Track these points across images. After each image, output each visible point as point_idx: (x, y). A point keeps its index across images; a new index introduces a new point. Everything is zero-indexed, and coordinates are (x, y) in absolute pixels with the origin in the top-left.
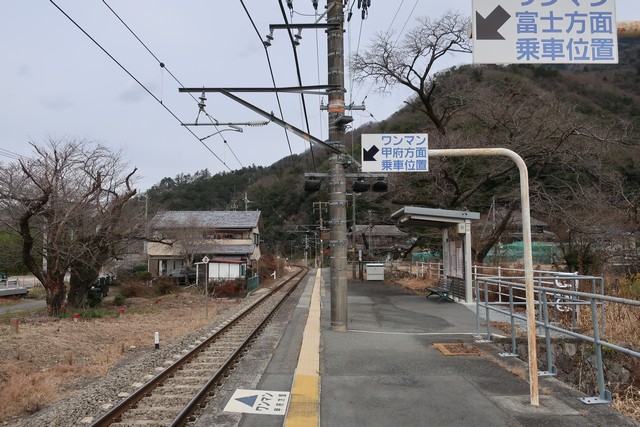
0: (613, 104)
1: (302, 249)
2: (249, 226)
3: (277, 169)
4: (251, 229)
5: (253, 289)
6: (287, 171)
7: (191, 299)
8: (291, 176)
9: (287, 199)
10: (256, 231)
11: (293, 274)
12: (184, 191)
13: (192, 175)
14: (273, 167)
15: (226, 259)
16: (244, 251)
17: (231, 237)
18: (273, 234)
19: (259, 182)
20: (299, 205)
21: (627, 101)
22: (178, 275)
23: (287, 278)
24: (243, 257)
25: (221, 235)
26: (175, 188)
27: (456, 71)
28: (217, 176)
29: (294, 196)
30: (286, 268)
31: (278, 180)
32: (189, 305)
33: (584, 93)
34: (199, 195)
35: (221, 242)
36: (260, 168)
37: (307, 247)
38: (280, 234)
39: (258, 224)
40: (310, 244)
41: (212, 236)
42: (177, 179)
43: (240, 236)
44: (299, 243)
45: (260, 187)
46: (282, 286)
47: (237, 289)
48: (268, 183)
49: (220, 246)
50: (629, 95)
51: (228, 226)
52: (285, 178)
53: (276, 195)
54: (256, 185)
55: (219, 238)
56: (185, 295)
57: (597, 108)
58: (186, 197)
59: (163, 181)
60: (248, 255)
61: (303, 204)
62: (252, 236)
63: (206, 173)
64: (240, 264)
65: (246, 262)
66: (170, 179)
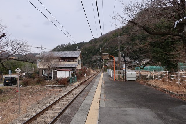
1: (98, 66)
3: (90, 42)
4: (77, 58)
6: (93, 42)
8: (95, 44)
9: (93, 51)
10: (79, 59)
12: (63, 49)
13: (66, 44)
14: (89, 42)
16: (74, 66)
17: (69, 61)
20: (97, 52)
24: (73, 68)
25: (66, 60)
26: (61, 48)
28: (73, 45)
29: (95, 50)
31: (90, 45)
36: (86, 42)
37: (99, 65)
41: (62, 61)
42: (61, 46)
43: (73, 61)
44: (96, 64)
45: (85, 47)
48: (87, 46)
49: (65, 64)
52: (93, 44)
53: (90, 50)
59: (57, 46)
60: (75, 68)
61: (98, 52)
62: (77, 61)
63: (70, 44)
64: (70, 71)
65: (74, 70)
66: (59, 46)
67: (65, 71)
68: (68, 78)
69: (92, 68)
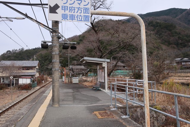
2: (35, 66)
4: (35, 67)
5: (34, 87)
6: (50, 49)
7: (9, 91)
10: (37, 67)
11: (50, 81)
12: (15, 55)
13: (18, 50)
15: (26, 77)
16: (33, 74)
17: (28, 70)
18: (45, 69)
19: (41, 52)
22: (8, 83)
23: (47, 83)
24: (32, 76)
25: (25, 69)
26: (12, 54)
28: (26, 50)
30: (48, 79)
32: (8, 94)
34: (20, 56)
35: (24, 71)
38: (48, 69)
39: (38, 65)
41: (21, 69)
42: (13, 51)
43: (31, 69)
45: (41, 54)
46: (45, 85)
47: (29, 87)
48: (44, 53)
49: (23, 72)
51: (27, 66)
53: (46, 56)
55: (24, 70)
56: (7, 90)
58: (16, 57)
59: (7, 52)
60: (34, 75)
62: (36, 69)
63: (23, 49)
64: (30, 78)
65: (33, 78)
66: (10, 51)
67: (26, 78)
68: (29, 84)
69: (48, 75)
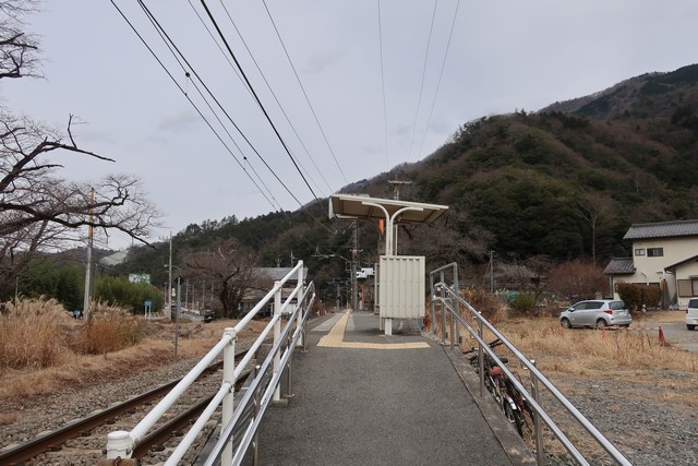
0: (641, 156)
1: (334, 298)
13: (219, 221)
21: (654, 153)
27: (486, 122)
28: (244, 223)
31: (309, 229)
33: (612, 145)
36: (288, 213)
37: (339, 295)
40: (342, 292)
44: (331, 291)
45: (292, 236)
50: (658, 146)
54: (286, 234)
57: (623, 160)
